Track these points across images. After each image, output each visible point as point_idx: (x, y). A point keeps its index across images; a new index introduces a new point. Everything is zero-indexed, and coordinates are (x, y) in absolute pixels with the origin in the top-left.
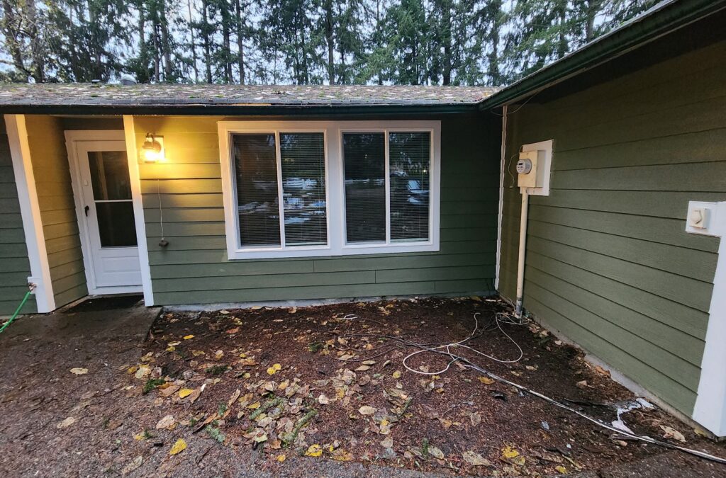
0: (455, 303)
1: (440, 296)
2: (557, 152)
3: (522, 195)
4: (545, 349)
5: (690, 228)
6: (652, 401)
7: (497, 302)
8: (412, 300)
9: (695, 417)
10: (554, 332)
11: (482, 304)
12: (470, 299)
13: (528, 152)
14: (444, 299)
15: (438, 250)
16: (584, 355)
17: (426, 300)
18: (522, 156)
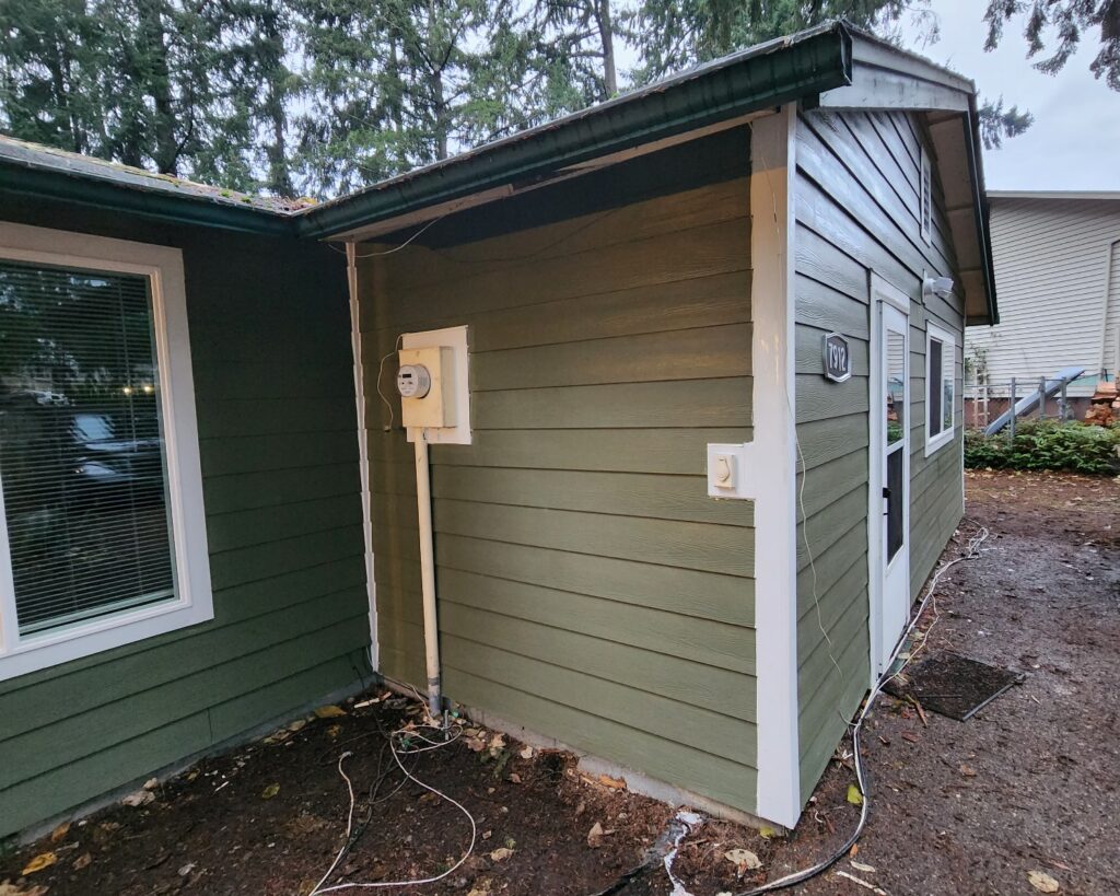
0: (279, 747)
1: (231, 745)
2: (476, 351)
3: (413, 444)
4: (511, 782)
5: (714, 489)
6: (696, 807)
7: (382, 703)
8: (135, 799)
9: (761, 811)
10: (515, 733)
11: (351, 720)
12: (318, 720)
13: (418, 351)
14: (242, 749)
15: (210, 615)
16: (576, 760)
17: (184, 777)
18: (405, 358)
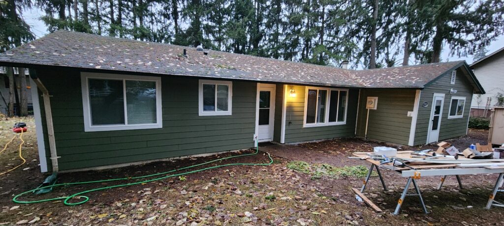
2: (379, 100)
3: (367, 109)
5: (408, 116)
6: (401, 146)
15: (346, 124)
